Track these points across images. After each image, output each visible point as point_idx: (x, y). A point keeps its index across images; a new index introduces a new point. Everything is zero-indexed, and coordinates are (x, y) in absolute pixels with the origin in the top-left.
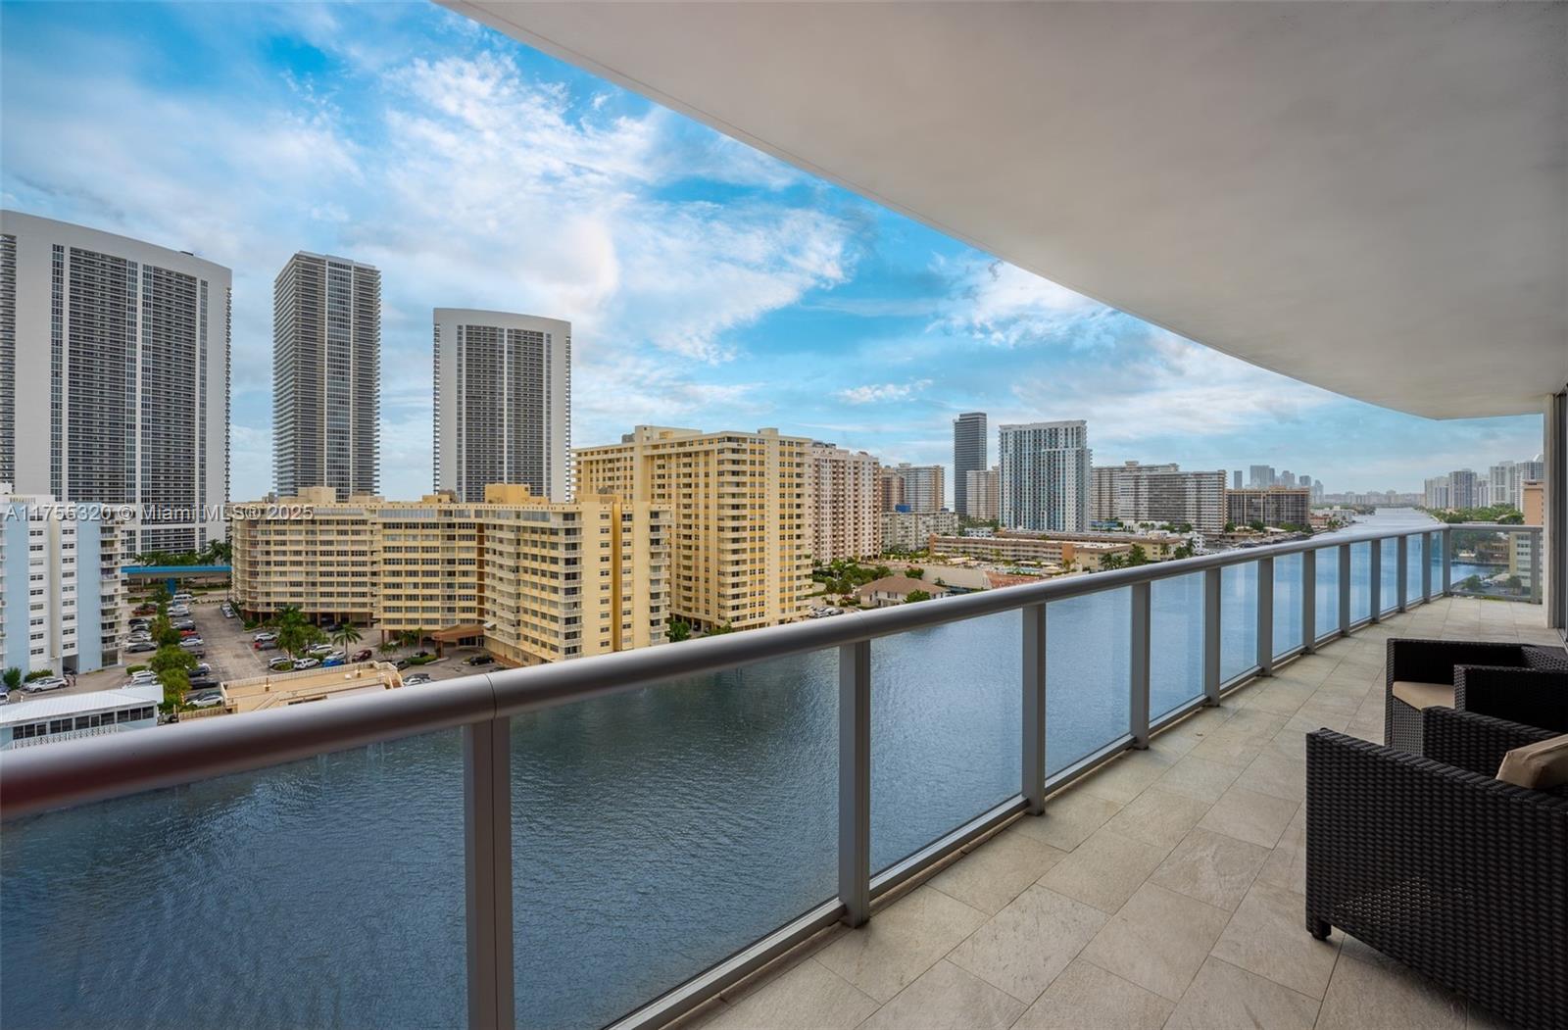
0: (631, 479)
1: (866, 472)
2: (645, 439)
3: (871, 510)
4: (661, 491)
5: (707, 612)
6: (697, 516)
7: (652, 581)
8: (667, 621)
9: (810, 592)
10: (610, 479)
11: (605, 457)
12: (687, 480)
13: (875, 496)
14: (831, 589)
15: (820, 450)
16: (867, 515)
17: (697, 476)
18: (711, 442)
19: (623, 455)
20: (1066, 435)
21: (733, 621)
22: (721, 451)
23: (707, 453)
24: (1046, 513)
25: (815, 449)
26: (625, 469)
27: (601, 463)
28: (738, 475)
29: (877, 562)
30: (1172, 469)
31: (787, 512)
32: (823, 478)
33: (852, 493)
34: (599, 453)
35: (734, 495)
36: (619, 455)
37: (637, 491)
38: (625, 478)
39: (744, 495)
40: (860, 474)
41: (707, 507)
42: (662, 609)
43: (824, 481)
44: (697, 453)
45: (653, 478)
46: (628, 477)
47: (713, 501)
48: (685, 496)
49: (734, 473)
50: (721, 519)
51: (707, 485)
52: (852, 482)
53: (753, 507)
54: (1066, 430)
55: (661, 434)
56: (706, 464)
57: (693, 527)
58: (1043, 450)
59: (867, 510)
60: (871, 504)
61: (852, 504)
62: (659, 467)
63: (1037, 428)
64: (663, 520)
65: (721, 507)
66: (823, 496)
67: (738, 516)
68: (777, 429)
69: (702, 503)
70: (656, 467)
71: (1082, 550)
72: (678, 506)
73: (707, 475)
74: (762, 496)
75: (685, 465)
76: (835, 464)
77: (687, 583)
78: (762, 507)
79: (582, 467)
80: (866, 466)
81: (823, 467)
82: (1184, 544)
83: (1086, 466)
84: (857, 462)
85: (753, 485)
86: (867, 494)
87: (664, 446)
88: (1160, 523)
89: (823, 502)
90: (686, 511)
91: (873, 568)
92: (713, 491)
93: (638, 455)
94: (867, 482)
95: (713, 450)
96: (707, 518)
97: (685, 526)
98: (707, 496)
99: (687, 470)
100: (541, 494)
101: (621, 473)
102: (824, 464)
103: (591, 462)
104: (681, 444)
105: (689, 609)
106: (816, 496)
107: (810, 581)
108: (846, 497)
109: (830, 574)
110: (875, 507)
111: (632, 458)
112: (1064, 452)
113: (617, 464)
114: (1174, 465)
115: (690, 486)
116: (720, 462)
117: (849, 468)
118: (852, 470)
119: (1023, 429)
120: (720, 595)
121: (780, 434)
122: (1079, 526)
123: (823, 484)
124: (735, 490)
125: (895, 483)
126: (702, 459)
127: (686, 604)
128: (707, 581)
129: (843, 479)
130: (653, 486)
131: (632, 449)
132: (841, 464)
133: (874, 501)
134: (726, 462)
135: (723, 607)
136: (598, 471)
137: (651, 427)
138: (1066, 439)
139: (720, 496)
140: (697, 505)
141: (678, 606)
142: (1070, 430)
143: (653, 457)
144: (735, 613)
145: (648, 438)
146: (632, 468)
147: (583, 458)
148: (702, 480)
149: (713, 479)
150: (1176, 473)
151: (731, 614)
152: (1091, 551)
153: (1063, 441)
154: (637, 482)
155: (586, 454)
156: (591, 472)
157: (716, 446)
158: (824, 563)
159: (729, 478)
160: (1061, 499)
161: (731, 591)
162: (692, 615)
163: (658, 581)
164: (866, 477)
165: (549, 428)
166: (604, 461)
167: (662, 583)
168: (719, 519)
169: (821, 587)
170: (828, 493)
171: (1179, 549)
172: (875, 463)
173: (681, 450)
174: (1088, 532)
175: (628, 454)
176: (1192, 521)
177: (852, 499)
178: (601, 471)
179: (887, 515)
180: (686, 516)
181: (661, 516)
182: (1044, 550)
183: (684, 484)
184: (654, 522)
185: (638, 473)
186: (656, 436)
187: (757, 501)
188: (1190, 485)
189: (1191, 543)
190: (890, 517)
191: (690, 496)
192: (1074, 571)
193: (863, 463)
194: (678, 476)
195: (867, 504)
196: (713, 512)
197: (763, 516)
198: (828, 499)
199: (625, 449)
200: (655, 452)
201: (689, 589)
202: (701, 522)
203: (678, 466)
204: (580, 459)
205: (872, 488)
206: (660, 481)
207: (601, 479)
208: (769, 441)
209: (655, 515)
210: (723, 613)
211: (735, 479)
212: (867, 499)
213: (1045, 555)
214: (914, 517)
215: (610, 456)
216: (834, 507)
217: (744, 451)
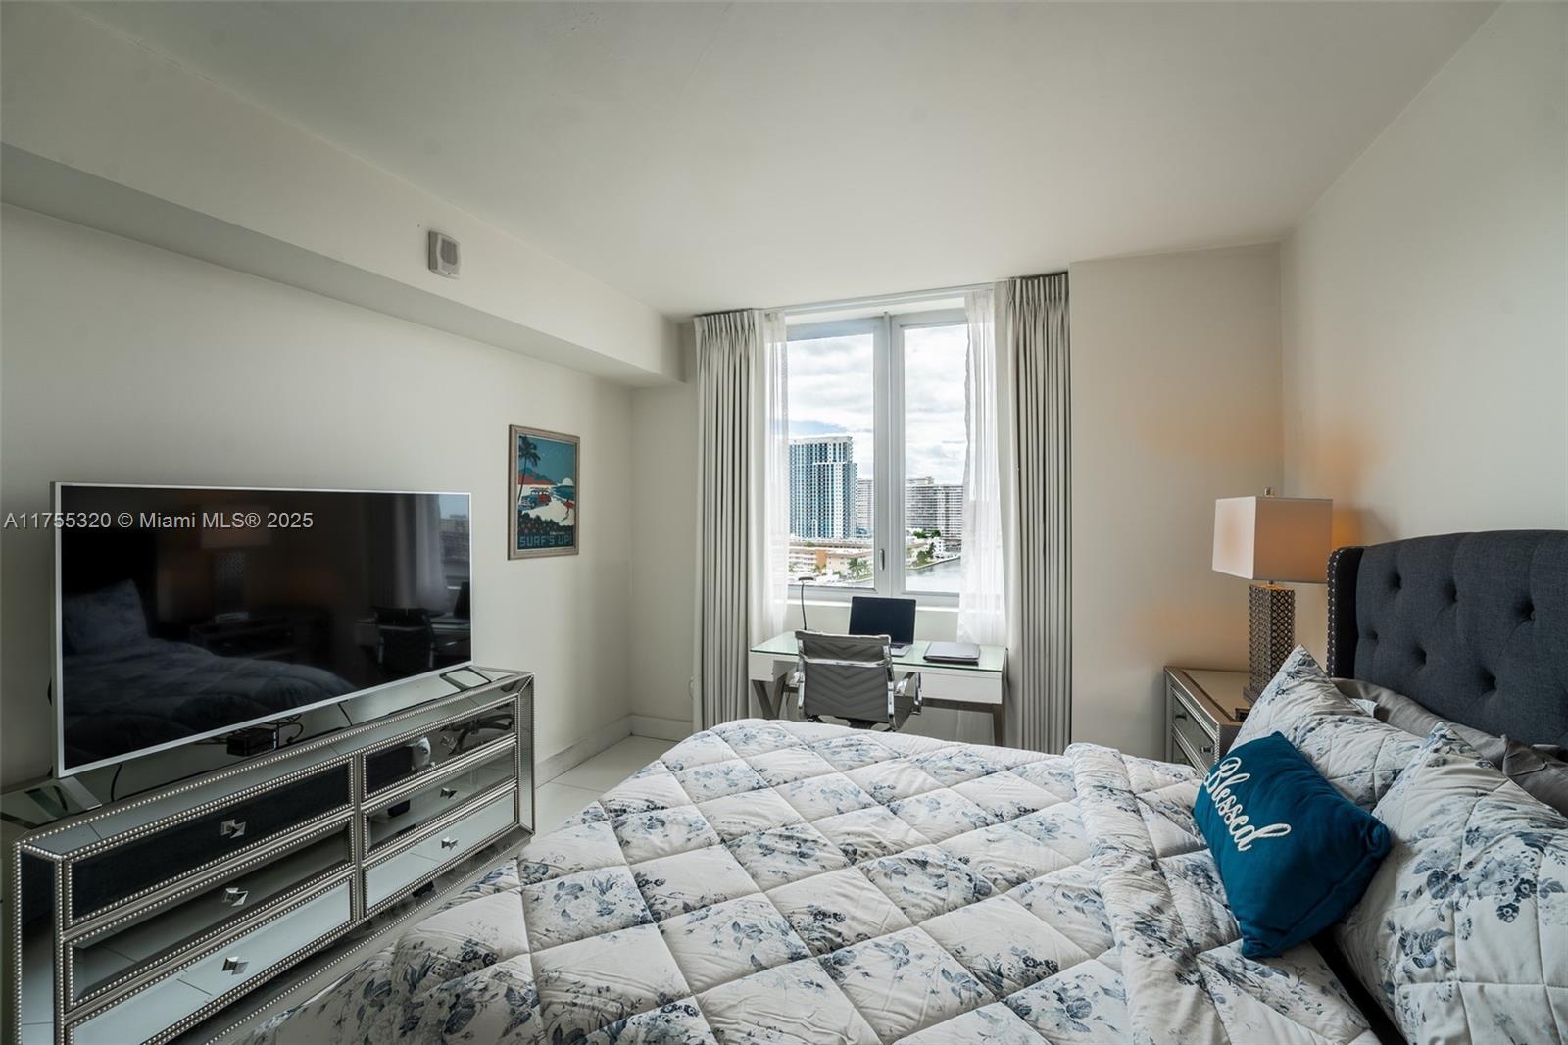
20: (835, 449)
24: (817, 522)
30: (927, 482)
54: (835, 445)
58: (814, 463)
63: (808, 442)
71: (835, 556)
82: (925, 548)
83: (851, 479)
88: (915, 530)
112: (832, 465)
114: (930, 480)
119: (798, 444)
122: (846, 534)
138: (835, 453)
142: (837, 446)
150: (931, 485)
152: (842, 557)
153: (832, 456)
160: (830, 509)
171: (921, 553)
174: (852, 540)
176: (941, 529)
182: (804, 556)
188: (940, 496)
189: (932, 546)
192: (825, 575)
213: (804, 561)
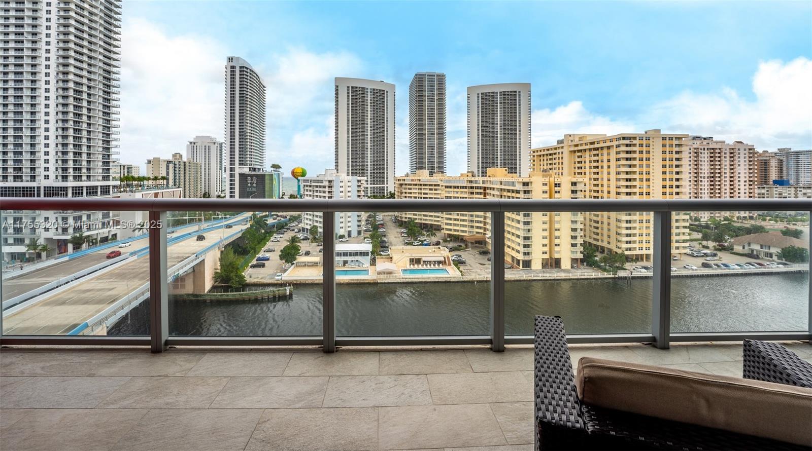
0: (562, 164)
1: (742, 156)
2: (570, 141)
3: (747, 184)
4: (580, 171)
5: (609, 243)
6: (602, 185)
7: (572, 222)
8: (581, 245)
9: (688, 238)
10: (550, 164)
11: (548, 152)
12: (596, 164)
13: (750, 173)
14: (706, 237)
15: (699, 142)
16: (742, 187)
17: (602, 161)
18: (611, 141)
19: (557, 151)
21: (626, 250)
22: (618, 146)
23: (609, 148)
25: (694, 141)
26: (559, 159)
27: (545, 156)
28: (630, 160)
29: (753, 222)
31: (668, 183)
32: (701, 161)
33: (728, 171)
34: (544, 150)
35: (627, 173)
36: (555, 151)
37: (565, 171)
38: (559, 163)
39: (635, 173)
40: (736, 158)
41: (609, 180)
42: (579, 238)
43: (703, 163)
44: (602, 148)
45: (575, 163)
46: (560, 163)
47: (613, 177)
48: (594, 173)
49: (627, 159)
50: (618, 187)
51: (609, 167)
52: (728, 163)
53: (641, 180)
55: (579, 138)
56: (609, 154)
57: (600, 192)
59: (742, 183)
60: (747, 179)
61: (728, 179)
62: (579, 157)
64: (579, 187)
65: (618, 180)
66: (701, 173)
67: (631, 186)
68: (660, 130)
69: (605, 177)
70: (576, 157)
72: (590, 179)
73: (609, 161)
74: (648, 173)
75: (595, 155)
76: (712, 151)
77: (596, 225)
78: (648, 180)
79: (535, 158)
80: (742, 151)
81: (701, 153)
84: (733, 149)
85: (641, 166)
86: (742, 172)
87: (581, 145)
89: (701, 177)
90: (595, 182)
91: (748, 226)
92: (613, 170)
93: (566, 151)
94: (742, 163)
95: (613, 146)
96: (609, 187)
97: (595, 191)
98: (609, 173)
99: (596, 158)
100: (516, 173)
101: (556, 161)
102: (703, 151)
103: (540, 156)
104: (592, 143)
105: (597, 240)
106: (696, 173)
107: (687, 231)
108: (723, 174)
109: (707, 226)
110: (750, 181)
111: (562, 153)
113: (554, 156)
115: (597, 167)
116: (618, 153)
117: (725, 153)
118: (728, 155)
120: (618, 234)
121: (662, 133)
123: (701, 165)
124: (628, 169)
125: (773, 163)
126: (605, 151)
127: (595, 237)
128: (609, 224)
129: (719, 161)
130: (575, 168)
131: (562, 147)
132: (718, 151)
133: (750, 177)
134: (621, 153)
135: (620, 241)
136: (544, 160)
137: (574, 135)
139: (618, 173)
140: (602, 179)
141: (590, 237)
143: (575, 152)
144: (628, 246)
145: (572, 141)
146: (562, 158)
147: (536, 154)
148: (605, 164)
149: (613, 163)
151: (625, 246)
154: (566, 166)
155: (537, 151)
156: (540, 161)
157: (615, 143)
158: (702, 220)
159: (623, 162)
161: (625, 232)
162: (599, 243)
163: (576, 222)
164: (742, 159)
165: (520, 139)
166: (547, 155)
167: (579, 223)
168: (617, 187)
169: (700, 236)
170: (706, 172)
172: (750, 149)
173: (592, 146)
175: (560, 151)
177: (728, 175)
178: (545, 160)
179: (764, 188)
180: (595, 185)
181: (578, 184)
183: (594, 167)
184: (574, 188)
185: (566, 161)
186: (577, 139)
187: (645, 177)
190: (766, 189)
191: (598, 173)
193: (739, 150)
194: (590, 162)
195: (742, 179)
196: (613, 183)
197: (649, 186)
198: (706, 175)
199: (559, 148)
200: (576, 149)
201: (597, 228)
202: (605, 189)
203: (590, 156)
204: (534, 154)
205: (747, 167)
206: (579, 165)
207: (545, 165)
208: (653, 138)
209: (574, 184)
210: (619, 244)
211: (628, 163)
212: (742, 175)
214: (793, 189)
215: (550, 152)
216: (711, 181)
217: (635, 145)
